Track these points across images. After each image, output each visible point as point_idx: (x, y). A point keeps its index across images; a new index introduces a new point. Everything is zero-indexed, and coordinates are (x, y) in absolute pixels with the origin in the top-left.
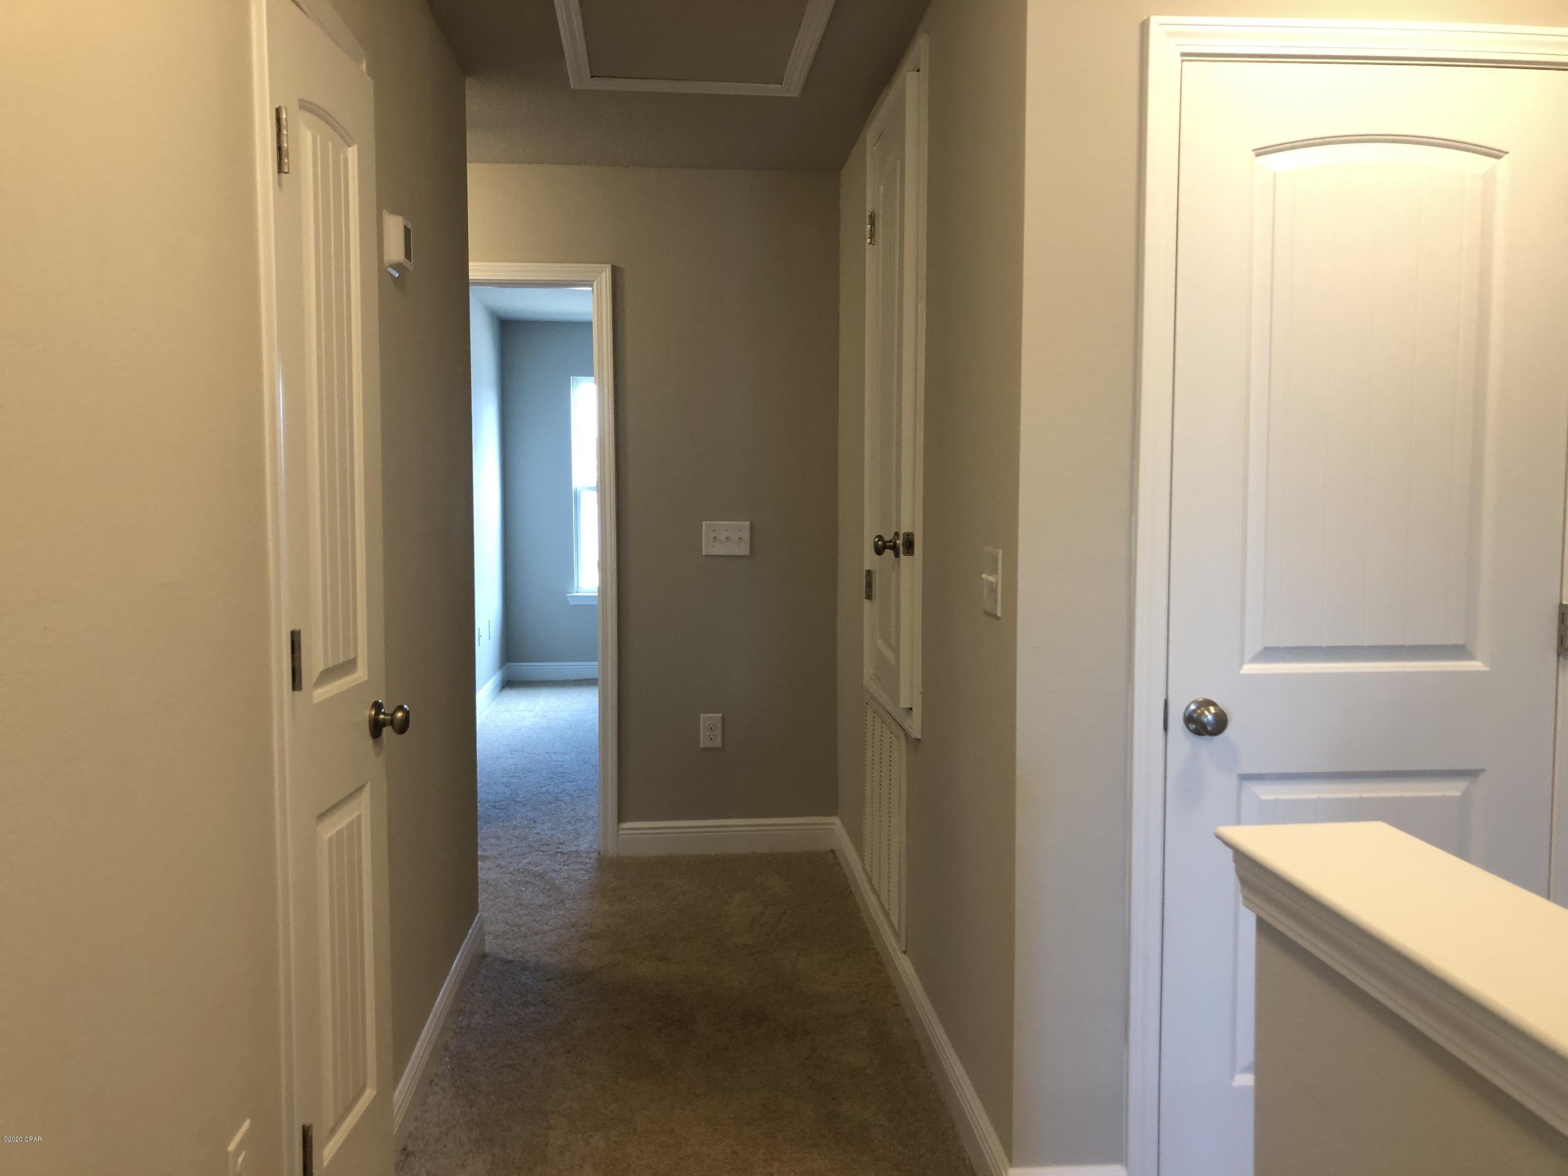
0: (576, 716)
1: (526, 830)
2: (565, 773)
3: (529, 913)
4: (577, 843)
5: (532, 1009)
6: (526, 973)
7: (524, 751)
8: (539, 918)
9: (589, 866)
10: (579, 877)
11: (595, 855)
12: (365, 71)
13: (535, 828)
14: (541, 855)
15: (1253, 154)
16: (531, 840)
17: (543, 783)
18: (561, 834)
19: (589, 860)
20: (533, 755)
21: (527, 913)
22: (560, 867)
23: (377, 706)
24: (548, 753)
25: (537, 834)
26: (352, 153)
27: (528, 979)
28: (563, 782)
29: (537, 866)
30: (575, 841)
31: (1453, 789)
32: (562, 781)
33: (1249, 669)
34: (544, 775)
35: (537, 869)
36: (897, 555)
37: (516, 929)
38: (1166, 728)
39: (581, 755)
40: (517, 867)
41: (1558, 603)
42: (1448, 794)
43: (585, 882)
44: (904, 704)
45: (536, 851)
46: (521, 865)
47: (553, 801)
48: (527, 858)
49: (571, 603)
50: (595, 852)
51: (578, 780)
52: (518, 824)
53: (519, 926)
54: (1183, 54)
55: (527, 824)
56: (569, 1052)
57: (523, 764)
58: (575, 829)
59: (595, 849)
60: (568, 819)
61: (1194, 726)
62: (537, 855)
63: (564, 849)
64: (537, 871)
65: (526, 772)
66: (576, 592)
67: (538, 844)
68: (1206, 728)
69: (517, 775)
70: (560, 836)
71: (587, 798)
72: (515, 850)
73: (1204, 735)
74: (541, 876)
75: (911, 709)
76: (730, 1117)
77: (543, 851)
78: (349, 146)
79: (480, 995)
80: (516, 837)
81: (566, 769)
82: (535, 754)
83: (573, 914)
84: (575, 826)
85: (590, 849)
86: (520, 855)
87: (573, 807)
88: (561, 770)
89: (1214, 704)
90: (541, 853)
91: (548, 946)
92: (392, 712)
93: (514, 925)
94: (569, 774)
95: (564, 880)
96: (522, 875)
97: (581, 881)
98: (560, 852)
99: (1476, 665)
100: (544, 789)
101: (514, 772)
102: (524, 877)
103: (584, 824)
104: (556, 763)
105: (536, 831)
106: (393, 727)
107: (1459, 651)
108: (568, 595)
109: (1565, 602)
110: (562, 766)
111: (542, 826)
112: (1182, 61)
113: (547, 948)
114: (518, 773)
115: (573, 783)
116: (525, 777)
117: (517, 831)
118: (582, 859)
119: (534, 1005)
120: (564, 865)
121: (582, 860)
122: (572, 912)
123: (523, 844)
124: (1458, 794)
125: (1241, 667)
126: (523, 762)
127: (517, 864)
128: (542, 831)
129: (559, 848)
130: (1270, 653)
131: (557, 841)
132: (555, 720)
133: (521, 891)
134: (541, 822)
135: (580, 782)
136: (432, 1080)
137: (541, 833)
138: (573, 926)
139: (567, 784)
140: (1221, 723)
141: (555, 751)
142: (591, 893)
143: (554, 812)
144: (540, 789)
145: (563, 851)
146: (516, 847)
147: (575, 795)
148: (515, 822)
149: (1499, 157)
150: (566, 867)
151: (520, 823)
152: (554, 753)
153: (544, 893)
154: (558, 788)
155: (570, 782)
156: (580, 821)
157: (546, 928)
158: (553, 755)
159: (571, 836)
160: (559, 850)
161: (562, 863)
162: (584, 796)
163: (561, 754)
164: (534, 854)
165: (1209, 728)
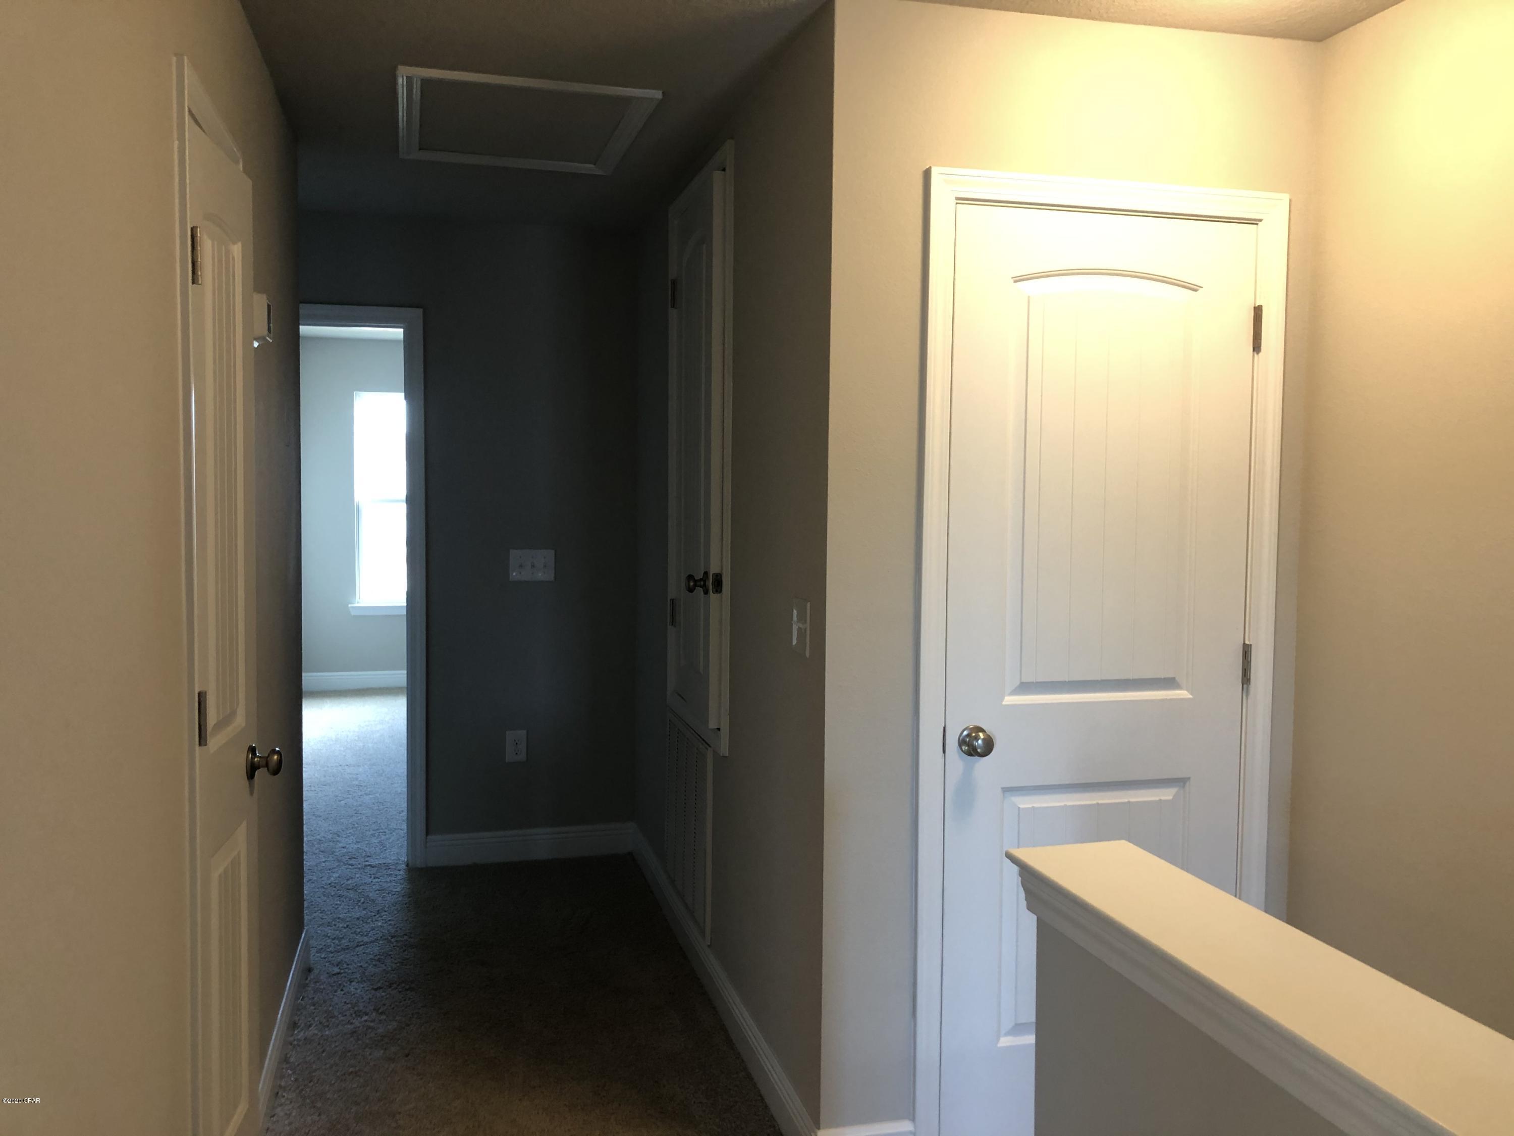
0: (363, 727)
1: (331, 844)
2: (361, 786)
3: (347, 926)
4: (384, 855)
5: (365, 1018)
6: (353, 983)
7: (316, 765)
8: (358, 930)
9: (399, 877)
10: (391, 889)
11: (404, 866)
12: (241, 169)
13: (340, 842)
14: (350, 868)
15: (1012, 280)
16: (337, 854)
17: (340, 796)
18: (366, 847)
19: (398, 872)
20: (326, 769)
21: (345, 926)
22: (370, 880)
23: (252, 750)
24: (341, 766)
25: (343, 848)
26: (237, 250)
27: (356, 989)
28: (361, 795)
29: (348, 880)
30: (382, 854)
31: (1166, 794)
32: (359, 794)
33: (1009, 700)
34: (340, 788)
35: (350, 882)
36: (706, 592)
37: (337, 942)
38: (944, 751)
39: (374, 767)
40: (329, 882)
41: (1243, 642)
42: (1163, 798)
43: (397, 893)
44: (712, 725)
45: (345, 864)
46: (332, 879)
47: (354, 814)
48: (337, 872)
49: (353, 613)
50: (403, 864)
51: (375, 793)
52: (323, 839)
53: (340, 939)
54: (957, 199)
55: (332, 838)
56: (407, 1056)
57: (317, 778)
58: (380, 842)
59: (402, 862)
60: (372, 832)
61: (966, 748)
62: (347, 869)
63: (372, 861)
64: (349, 885)
65: (322, 786)
66: (358, 603)
67: (345, 858)
68: (976, 750)
69: (313, 789)
70: (367, 849)
71: (387, 810)
72: (323, 864)
73: (973, 756)
74: (355, 889)
75: (719, 729)
76: (565, 1105)
77: (352, 865)
78: (234, 243)
79: (312, 1008)
80: (322, 852)
81: (361, 782)
82: (328, 767)
83: (390, 925)
84: (379, 839)
85: (398, 862)
86: (329, 870)
87: (374, 820)
88: (357, 783)
89: (982, 730)
90: (350, 867)
91: (371, 956)
92: (267, 755)
93: (335, 938)
94: (365, 786)
95: (377, 892)
96: (334, 889)
97: (394, 893)
98: (369, 865)
99: (1182, 694)
100: (343, 803)
101: (310, 786)
102: (338, 890)
103: (387, 836)
104: (351, 776)
105: (341, 845)
106: (268, 769)
107: (1169, 683)
108: (350, 605)
109: (1247, 642)
110: (357, 779)
111: (347, 840)
112: (957, 203)
113: (371, 959)
114: (314, 787)
115: (371, 796)
116: (321, 791)
117: (322, 845)
118: (391, 871)
119: (367, 1014)
120: (374, 878)
121: (391, 873)
122: (390, 922)
123: (331, 858)
124: (1170, 798)
125: (1002, 699)
126: (316, 775)
127: (329, 878)
128: (348, 844)
129: (367, 861)
130: (1025, 687)
131: (364, 854)
132: (343, 732)
133: (337, 904)
134: (345, 836)
135: (378, 795)
136: (278, 1093)
137: (347, 846)
138: (392, 937)
139: (365, 797)
140: (989, 746)
141: (348, 764)
142: (406, 904)
143: (356, 825)
144: (339, 803)
145: (372, 863)
146: (324, 862)
147: (376, 808)
148: (318, 837)
149: (1196, 290)
150: (377, 880)
151: (324, 837)
152: (347, 765)
153: (359, 906)
154: (357, 801)
155: (366, 794)
156: (384, 834)
157: (366, 939)
158: (346, 767)
159: (377, 849)
160: (367, 863)
161: (373, 876)
162: (384, 808)
163: (354, 766)
164: (343, 867)
165: (979, 750)
